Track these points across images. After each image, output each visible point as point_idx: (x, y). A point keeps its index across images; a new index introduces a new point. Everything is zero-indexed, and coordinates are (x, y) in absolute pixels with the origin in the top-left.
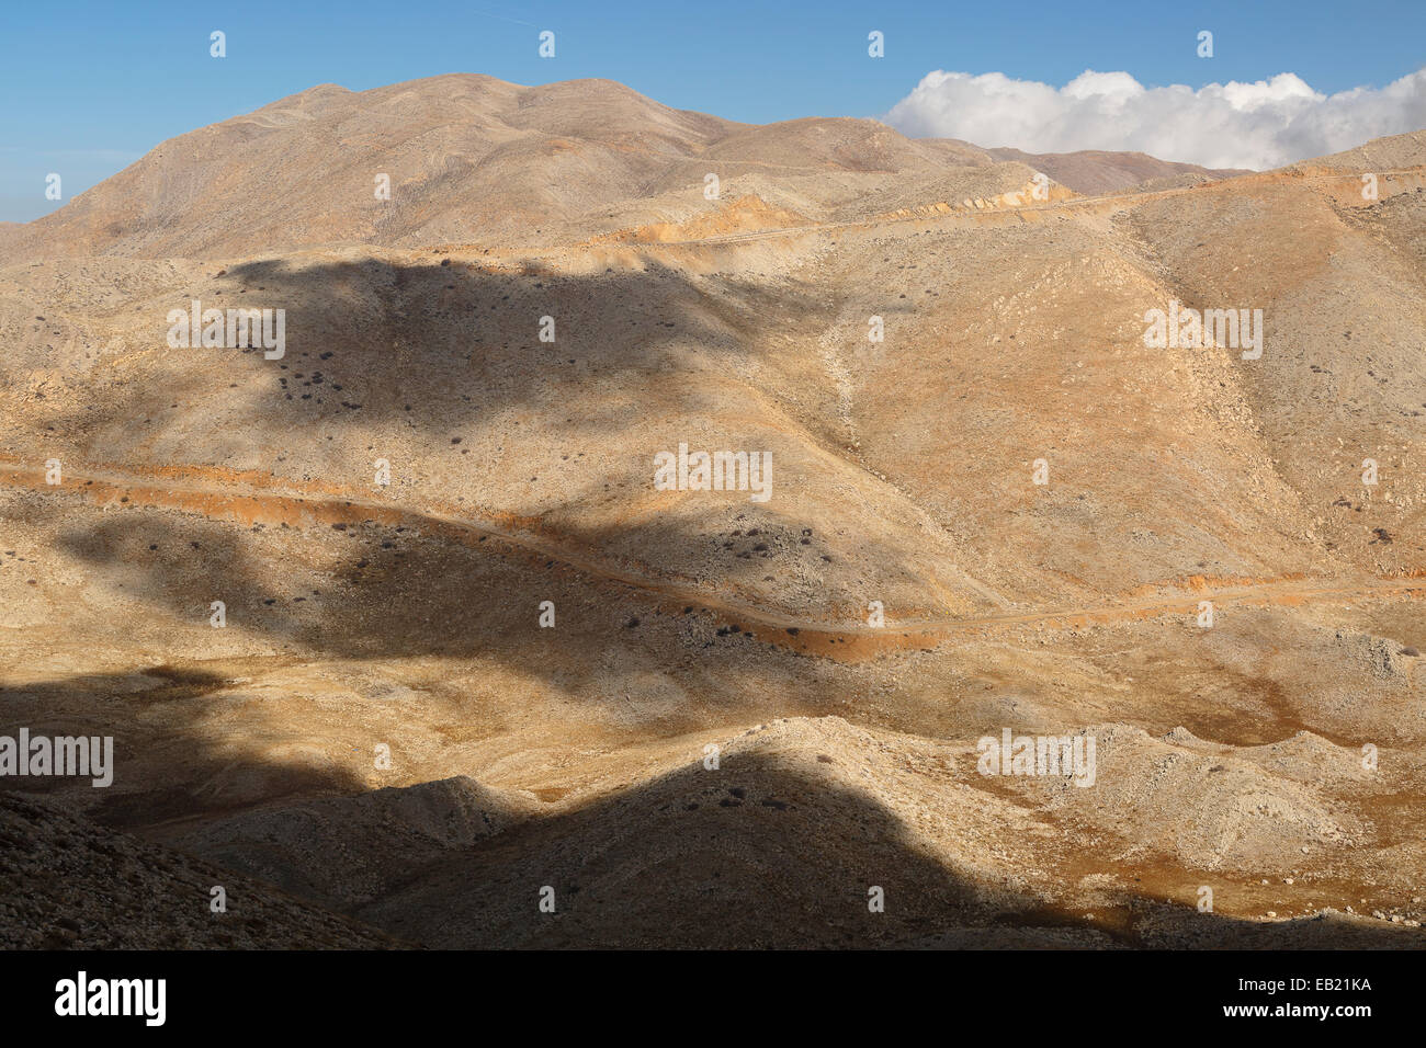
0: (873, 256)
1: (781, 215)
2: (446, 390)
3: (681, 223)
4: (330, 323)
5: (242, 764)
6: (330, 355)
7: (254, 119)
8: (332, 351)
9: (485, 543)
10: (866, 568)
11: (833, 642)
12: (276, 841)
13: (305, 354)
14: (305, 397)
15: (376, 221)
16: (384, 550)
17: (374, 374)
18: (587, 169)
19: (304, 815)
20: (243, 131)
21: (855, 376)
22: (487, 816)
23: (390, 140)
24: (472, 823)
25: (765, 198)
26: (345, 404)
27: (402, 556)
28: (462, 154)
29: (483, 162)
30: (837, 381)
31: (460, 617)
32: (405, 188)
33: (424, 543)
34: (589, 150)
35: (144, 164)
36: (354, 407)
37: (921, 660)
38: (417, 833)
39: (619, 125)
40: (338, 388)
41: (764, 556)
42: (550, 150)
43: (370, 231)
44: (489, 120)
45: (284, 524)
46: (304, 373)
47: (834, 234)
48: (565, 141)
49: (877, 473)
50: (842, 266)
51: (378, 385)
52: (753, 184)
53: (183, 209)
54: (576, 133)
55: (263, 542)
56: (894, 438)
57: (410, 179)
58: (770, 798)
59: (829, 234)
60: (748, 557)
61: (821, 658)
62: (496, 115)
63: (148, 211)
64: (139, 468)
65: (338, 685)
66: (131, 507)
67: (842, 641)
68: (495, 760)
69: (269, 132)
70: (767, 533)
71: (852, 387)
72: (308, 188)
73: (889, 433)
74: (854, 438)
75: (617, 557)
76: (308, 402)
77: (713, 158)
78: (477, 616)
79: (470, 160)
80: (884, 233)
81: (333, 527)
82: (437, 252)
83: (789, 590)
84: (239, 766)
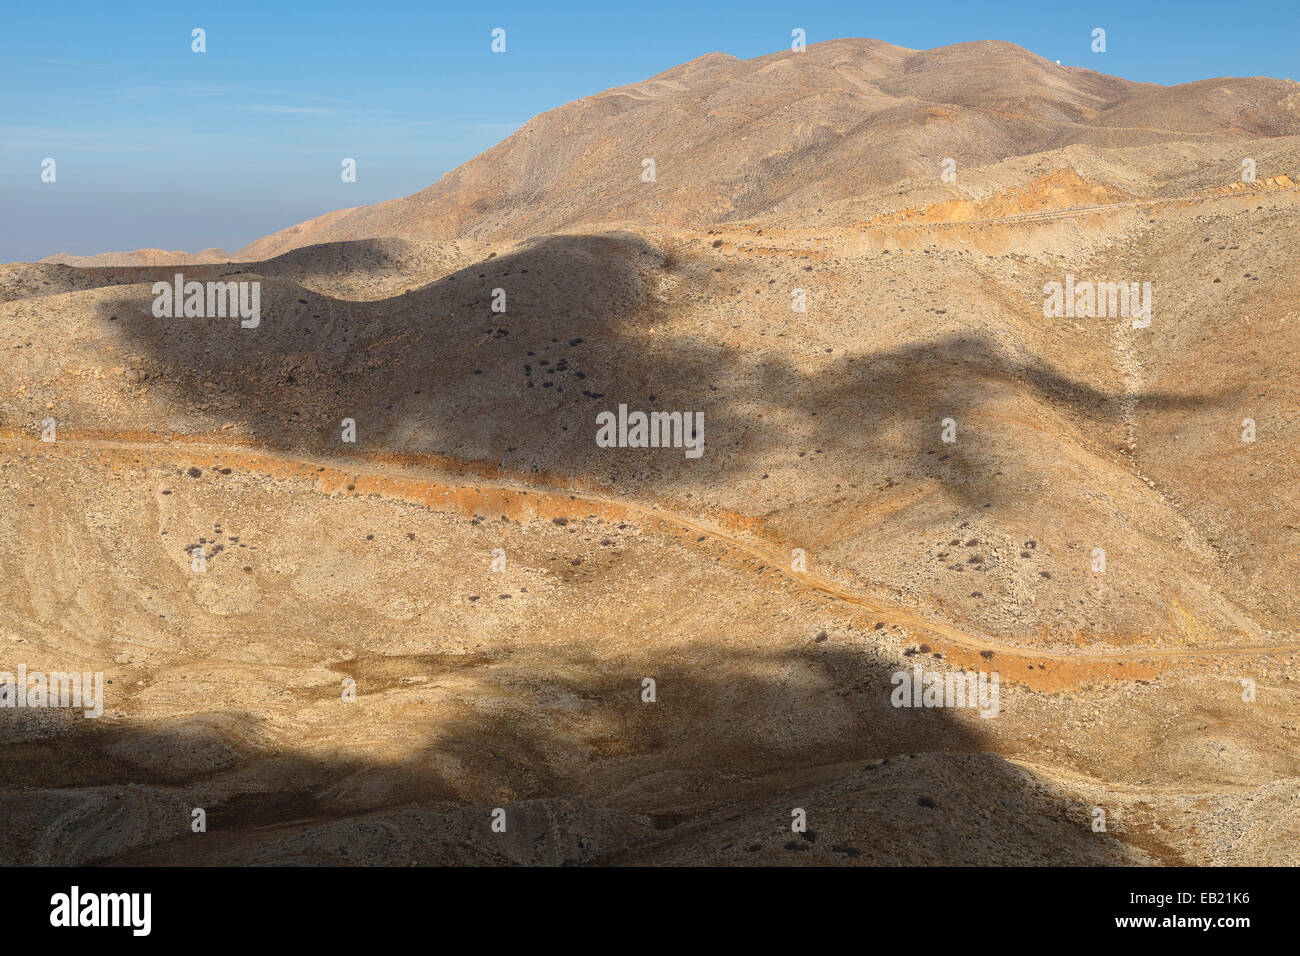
0: (1192, 235)
1: (1098, 190)
2: (694, 379)
3: (978, 200)
4: (586, 307)
5: (373, 769)
6: (579, 341)
7: (627, 91)
8: (582, 337)
9: (703, 544)
10: (1093, 586)
11: (1031, 668)
12: (346, 854)
13: (555, 341)
14: (547, 385)
15: (735, 196)
16: (602, 547)
17: (623, 362)
18: (963, 139)
19: (382, 829)
20: (614, 104)
21: (1148, 370)
22: (582, 841)
23: (758, 110)
24: (562, 848)
25: (1080, 172)
26: (587, 393)
27: (619, 554)
28: (831, 124)
29: (850, 134)
30: (1127, 375)
31: (658, 622)
32: (768, 161)
33: (643, 542)
34: (966, 118)
35: (515, 139)
36: (595, 396)
37: (1132, 693)
38: (499, 854)
39: (1005, 90)
40: (581, 376)
41: (978, 569)
42: (922, 118)
43: (729, 206)
44: (864, 87)
45: (504, 517)
46: (550, 360)
47: (1153, 211)
48: (942, 109)
49: (1146, 479)
50: (1156, 247)
51: (625, 373)
52: (1069, 157)
53: (548, 185)
54: (956, 100)
55: (479, 535)
56: (1175, 439)
57: (774, 152)
58: (845, 844)
59: (1148, 211)
60: (961, 570)
61: (1014, 685)
62: (875, 82)
63: (514, 188)
64: (372, 455)
65: (506, 690)
66: (357, 496)
67: (1042, 667)
68: (633, 779)
69: (641, 104)
70: (987, 543)
71: (1142, 382)
72: (671, 162)
73: (1171, 434)
74: (1131, 439)
75: (830, 564)
76: (548, 390)
77: (1102, 124)
78: (676, 622)
79: (838, 131)
80: (1210, 209)
81: (554, 521)
82: (711, 232)
83: (994, 608)
84: (371, 770)
